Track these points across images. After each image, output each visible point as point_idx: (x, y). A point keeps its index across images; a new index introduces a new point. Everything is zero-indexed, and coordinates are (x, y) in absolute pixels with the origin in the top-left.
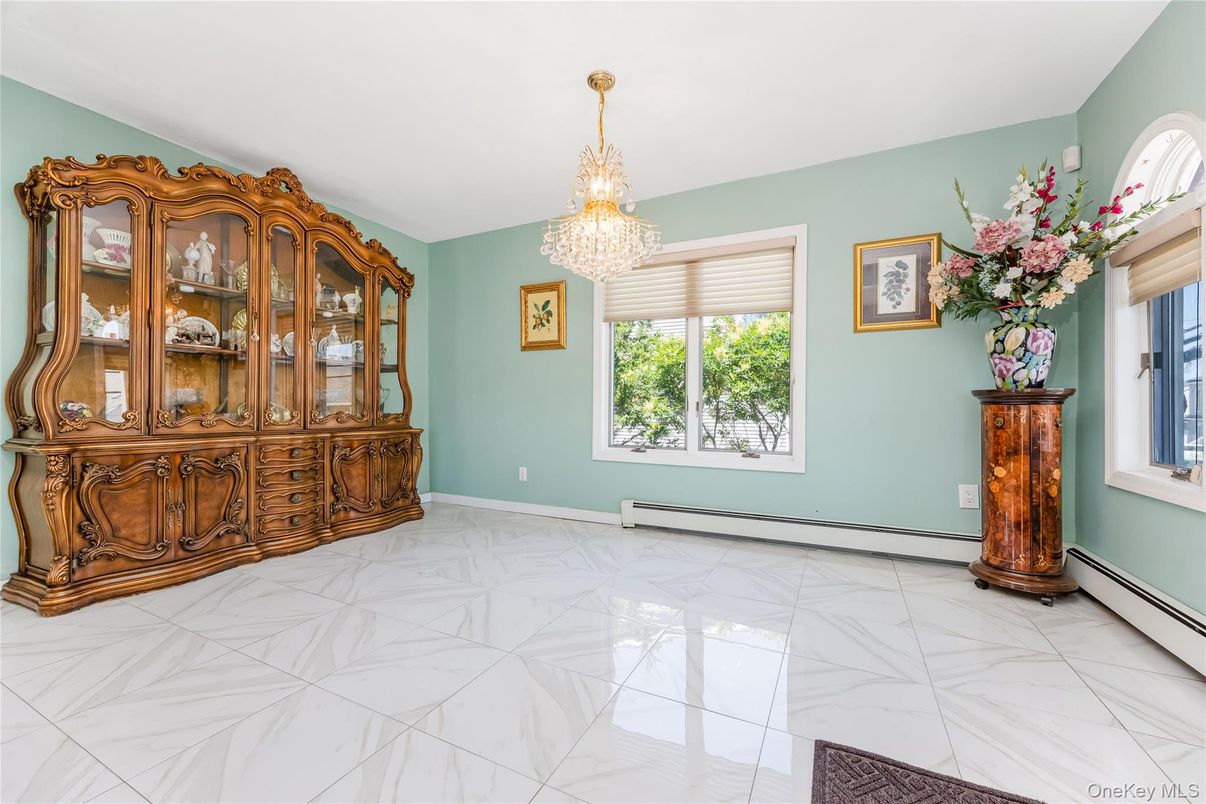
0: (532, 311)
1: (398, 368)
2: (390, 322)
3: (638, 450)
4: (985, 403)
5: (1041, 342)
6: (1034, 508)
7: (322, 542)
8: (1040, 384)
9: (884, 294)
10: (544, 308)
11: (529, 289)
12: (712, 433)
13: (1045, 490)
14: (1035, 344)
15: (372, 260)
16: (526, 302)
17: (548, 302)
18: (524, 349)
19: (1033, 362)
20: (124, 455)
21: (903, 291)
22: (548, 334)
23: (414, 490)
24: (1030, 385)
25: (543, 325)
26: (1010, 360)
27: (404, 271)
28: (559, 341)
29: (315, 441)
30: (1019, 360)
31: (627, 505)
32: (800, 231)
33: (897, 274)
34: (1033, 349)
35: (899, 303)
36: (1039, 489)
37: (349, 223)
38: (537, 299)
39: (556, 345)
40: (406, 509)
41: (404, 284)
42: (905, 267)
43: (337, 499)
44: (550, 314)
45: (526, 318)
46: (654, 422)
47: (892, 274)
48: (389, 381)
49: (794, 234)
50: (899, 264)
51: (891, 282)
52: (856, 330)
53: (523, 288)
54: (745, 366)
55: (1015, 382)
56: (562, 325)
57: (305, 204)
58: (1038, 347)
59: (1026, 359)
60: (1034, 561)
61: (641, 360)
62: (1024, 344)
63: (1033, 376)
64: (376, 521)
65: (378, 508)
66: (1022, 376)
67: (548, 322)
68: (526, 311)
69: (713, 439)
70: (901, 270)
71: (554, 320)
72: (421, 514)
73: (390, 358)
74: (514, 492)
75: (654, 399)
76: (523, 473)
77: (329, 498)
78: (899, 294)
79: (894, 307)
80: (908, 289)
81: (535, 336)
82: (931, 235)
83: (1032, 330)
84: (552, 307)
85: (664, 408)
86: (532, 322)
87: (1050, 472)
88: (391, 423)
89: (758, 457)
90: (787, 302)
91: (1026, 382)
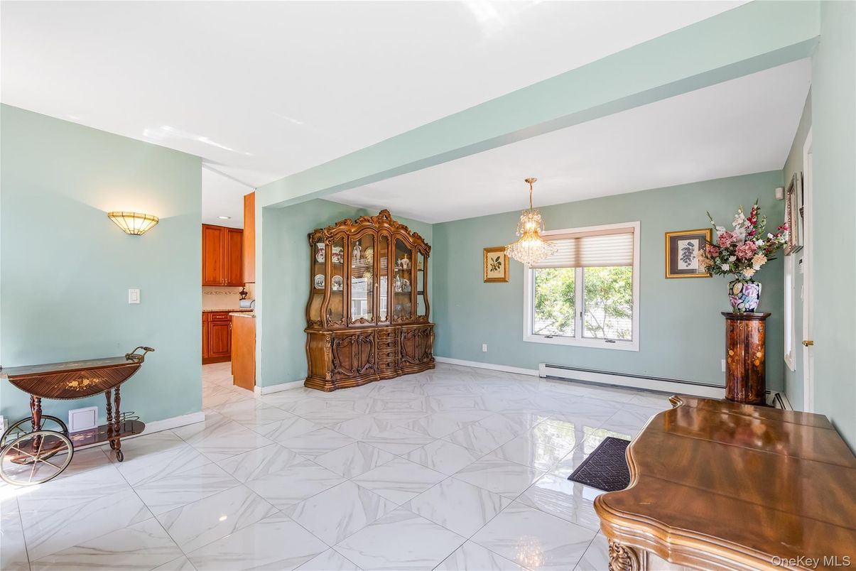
0: (490, 262)
1: (424, 293)
2: (421, 270)
3: (548, 337)
4: (727, 319)
5: (750, 291)
6: (746, 371)
7: (398, 375)
8: (752, 310)
9: (681, 259)
10: (497, 260)
11: (488, 250)
12: (602, 325)
13: (752, 362)
14: (747, 291)
15: (414, 242)
16: (487, 257)
17: (499, 258)
18: (486, 281)
19: (747, 300)
20: (343, 334)
21: (691, 258)
22: (499, 274)
23: (431, 354)
24: (746, 311)
25: (496, 269)
26: (736, 299)
27: (426, 245)
28: (505, 278)
29: (395, 330)
30: (740, 299)
31: (542, 366)
32: (637, 225)
33: (688, 249)
34: (746, 294)
35: (689, 264)
36: (749, 362)
37: (406, 227)
38: (494, 255)
39: (503, 280)
40: (428, 363)
41: (426, 251)
42: (693, 246)
43: (402, 356)
44: (500, 263)
45: (487, 265)
46: (561, 319)
47: (686, 249)
48: (420, 298)
49: (634, 226)
50: (689, 244)
51: (685, 253)
52: (666, 278)
53: (485, 249)
54: (622, 283)
55: (739, 309)
56: (507, 270)
57: (392, 223)
58: (749, 293)
59: (743, 298)
60: (747, 396)
61: (551, 276)
62: (741, 291)
63: (747, 306)
64: (416, 368)
65: (417, 362)
66: (741, 306)
67: (499, 267)
68: (487, 262)
69: (603, 329)
70: (691, 247)
71: (502, 267)
72: (434, 367)
73: (420, 288)
74: (481, 357)
75: (561, 303)
76: (485, 348)
77: (400, 356)
78: (690, 259)
79: (687, 266)
80: (694, 257)
81: (492, 275)
82: (706, 229)
83: (746, 284)
84: (501, 260)
85: (566, 309)
86: (490, 267)
87: (754, 354)
88: (421, 320)
89: (614, 342)
90: (631, 261)
91: (744, 310)
